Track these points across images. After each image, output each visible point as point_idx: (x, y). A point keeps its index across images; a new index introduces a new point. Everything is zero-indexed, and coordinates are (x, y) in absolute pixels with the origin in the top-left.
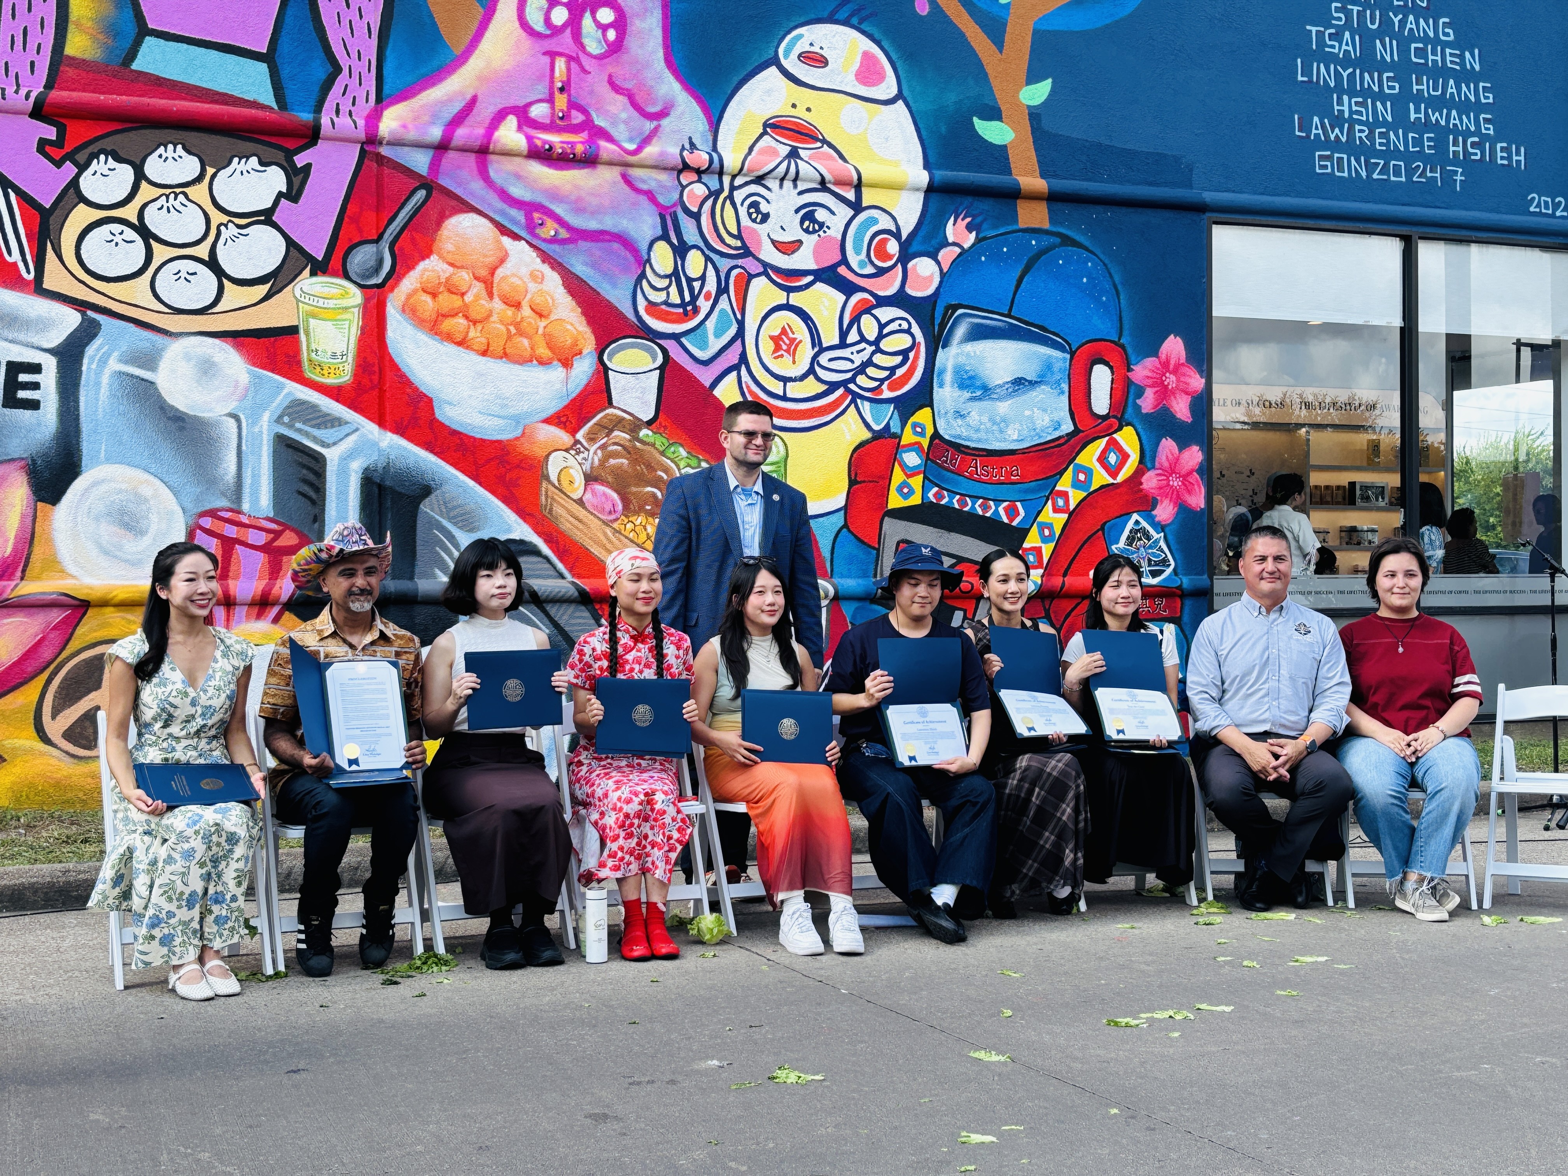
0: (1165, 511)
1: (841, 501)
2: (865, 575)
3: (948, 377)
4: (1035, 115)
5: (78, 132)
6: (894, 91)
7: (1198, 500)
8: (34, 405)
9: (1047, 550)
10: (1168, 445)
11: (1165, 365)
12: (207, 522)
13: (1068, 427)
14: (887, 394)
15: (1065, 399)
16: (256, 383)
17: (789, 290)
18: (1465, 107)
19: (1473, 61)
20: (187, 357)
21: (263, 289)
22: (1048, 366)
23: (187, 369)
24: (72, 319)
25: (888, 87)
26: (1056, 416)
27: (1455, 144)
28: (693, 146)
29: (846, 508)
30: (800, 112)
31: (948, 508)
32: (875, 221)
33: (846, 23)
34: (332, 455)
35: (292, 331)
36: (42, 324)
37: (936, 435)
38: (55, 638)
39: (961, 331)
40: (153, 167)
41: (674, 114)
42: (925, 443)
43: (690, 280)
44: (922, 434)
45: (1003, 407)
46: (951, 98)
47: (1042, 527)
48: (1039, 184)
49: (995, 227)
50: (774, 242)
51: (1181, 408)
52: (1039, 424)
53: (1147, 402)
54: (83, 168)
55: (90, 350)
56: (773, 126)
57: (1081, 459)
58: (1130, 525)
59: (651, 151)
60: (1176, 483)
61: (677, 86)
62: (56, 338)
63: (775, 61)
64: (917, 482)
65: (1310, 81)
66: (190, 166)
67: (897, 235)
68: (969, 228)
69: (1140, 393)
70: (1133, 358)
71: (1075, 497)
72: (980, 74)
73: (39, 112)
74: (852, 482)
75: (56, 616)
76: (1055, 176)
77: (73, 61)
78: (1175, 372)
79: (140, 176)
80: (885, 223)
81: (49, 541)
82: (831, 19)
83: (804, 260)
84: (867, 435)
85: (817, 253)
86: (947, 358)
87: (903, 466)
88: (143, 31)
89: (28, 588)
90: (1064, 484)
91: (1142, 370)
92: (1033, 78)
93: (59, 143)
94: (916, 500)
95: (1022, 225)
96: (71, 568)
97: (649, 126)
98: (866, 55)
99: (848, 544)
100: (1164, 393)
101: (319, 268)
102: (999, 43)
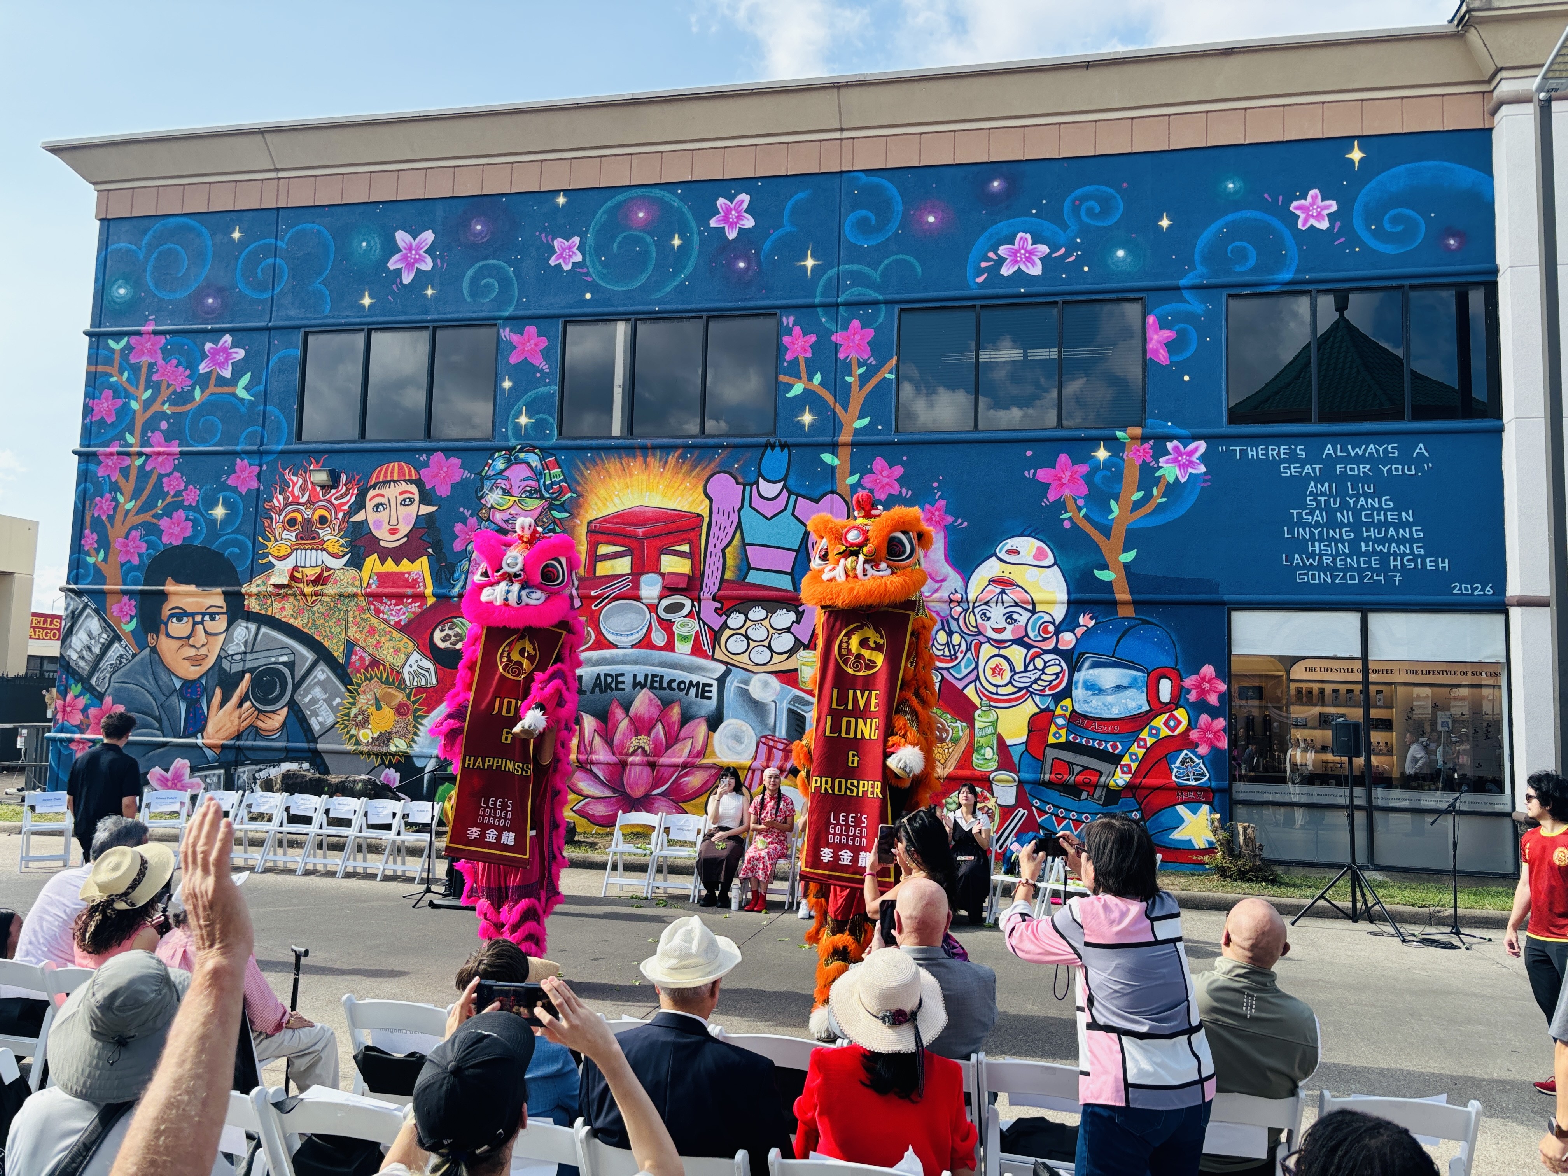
0: (1203, 749)
1: (1024, 739)
2: (1036, 773)
3: (1080, 685)
4: (1127, 566)
5: (729, 603)
6: (1053, 561)
7: (1224, 744)
8: (709, 698)
9: (1134, 766)
10: (1204, 718)
11: (1203, 679)
12: (763, 740)
13: (1146, 708)
14: (1048, 692)
15: (1145, 695)
16: (782, 689)
17: (999, 648)
18: (1401, 541)
19: (1408, 516)
20: (760, 680)
21: (786, 656)
22: (1135, 679)
23: (759, 684)
24: (723, 668)
25: (1050, 560)
26: (1139, 703)
27: (1395, 560)
28: (956, 592)
29: (1026, 742)
30: (1006, 574)
31: (1080, 744)
32: (1042, 618)
33: (1029, 536)
34: (808, 716)
35: (796, 670)
36: (713, 671)
37: (1074, 710)
38: (713, 779)
39: (1087, 664)
40: (751, 615)
41: (949, 579)
42: (1068, 714)
43: (954, 646)
44: (1066, 710)
45: (1110, 699)
46: (1082, 562)
47: (1131, 755)
48: (1127, 597)
49: (1105, 617)
50: (993, 629)
51: (1213, 699)
52: (1130, 706)
53: (1192, 697)
54: (728, 617)
55: (728, 679)
56: (993, 581)
57: (1154, 723)
58: (1182, 755)
59: (936, 596)
60: (1209, 735)
61: (950, 569)
62: (717, 675)
63: (995, 555)
64: (1063, 732)
65: (1293, 537)
66: (763, 613)
67: (1053, 623)
68: (1091, 618)
69: (1188, 691)
70: (1184, 676)
71: (1150, 741)
72: (1098, 550)
73: (715, 599)
74: (1030, 731)
75: (714, 771)
76: (1138, 593)
77: (728, 581)
78: (1209, 681)
79: (747, 618)
80: (1047, 618)
81: (712, 745)
82: (1022, 535)
83: (1007, 635)
84: (1037, 710)
85: (1013, 632)
86: (1080, 676)
87: (1056, 725)
88: (750, 568)
89: (704, 761)
90: (1144, 734)
91: (1188, 682)
92: (1126, 550)
93: (721, 609)
94: (1063, 740)
95: (1120, 616)
96: (719, 755)
97: (937, 585)
98: (1039, 548)
99: (1027, 758)
100: (1202, 692)
101: (806, 647)
102: (1108, 536)
